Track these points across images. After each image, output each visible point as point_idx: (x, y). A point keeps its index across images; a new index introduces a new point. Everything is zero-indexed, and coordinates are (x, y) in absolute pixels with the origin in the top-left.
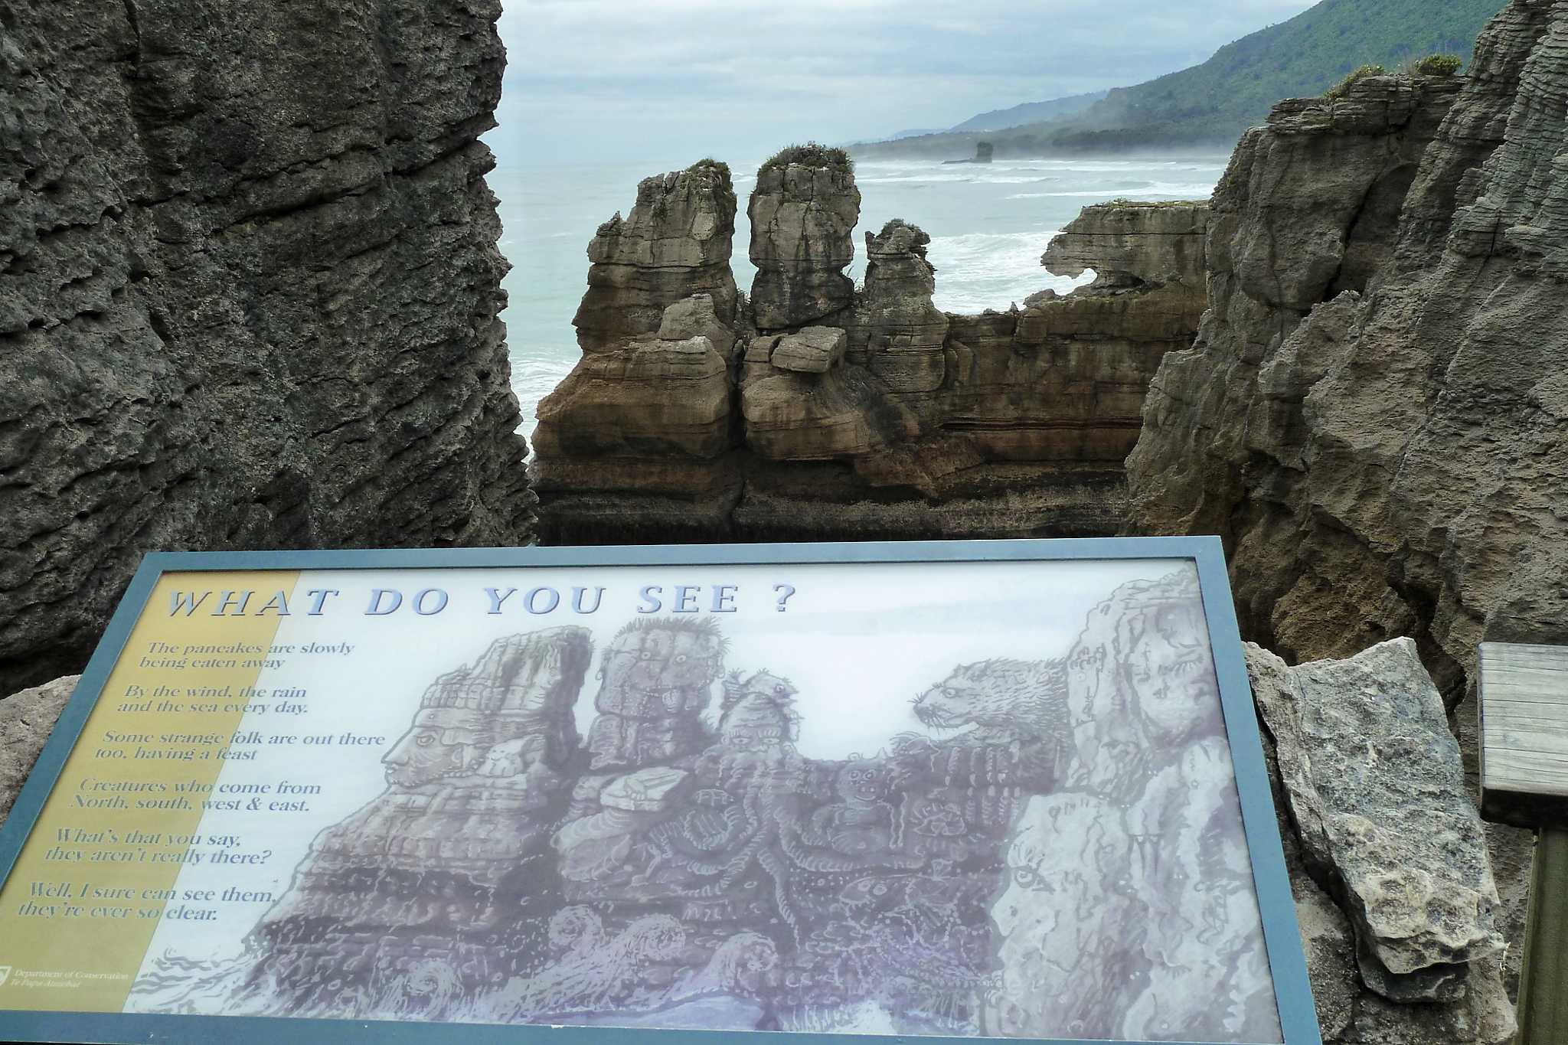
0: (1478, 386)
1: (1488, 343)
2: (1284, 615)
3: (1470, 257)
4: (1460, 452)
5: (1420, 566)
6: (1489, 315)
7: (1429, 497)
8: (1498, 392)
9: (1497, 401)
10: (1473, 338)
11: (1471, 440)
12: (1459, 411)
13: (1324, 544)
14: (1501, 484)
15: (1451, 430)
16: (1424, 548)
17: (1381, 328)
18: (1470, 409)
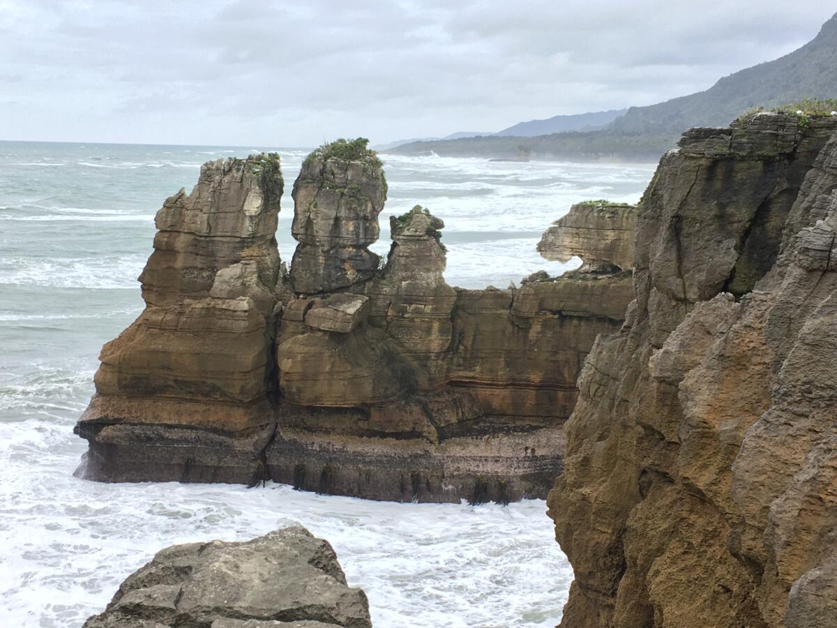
0: (805, 383)
1: (814, 346)
2: (657, 573)
3: (810, 271)
4: (790, 440)
5: (754, 539)
6: (817, 321)
7: (762, 478)
8: (823, 389)
9: (822, 397)
10: (803, 341)
11: (798, 430)
12: (790, 404)
13: (691, 511)
14: (814, 471)
15: (783, 420)
16: (756, 523)
17: (746, 326)
18: (800, 402)
